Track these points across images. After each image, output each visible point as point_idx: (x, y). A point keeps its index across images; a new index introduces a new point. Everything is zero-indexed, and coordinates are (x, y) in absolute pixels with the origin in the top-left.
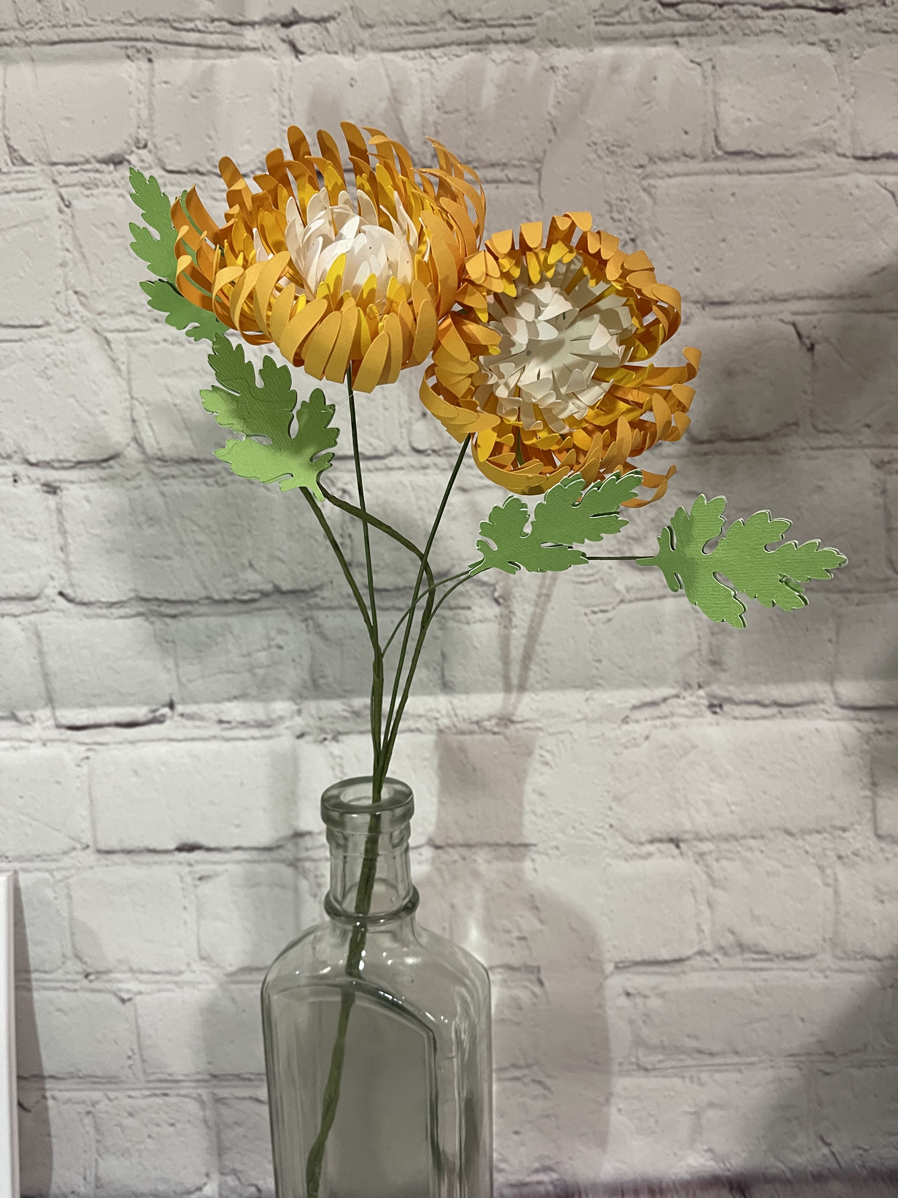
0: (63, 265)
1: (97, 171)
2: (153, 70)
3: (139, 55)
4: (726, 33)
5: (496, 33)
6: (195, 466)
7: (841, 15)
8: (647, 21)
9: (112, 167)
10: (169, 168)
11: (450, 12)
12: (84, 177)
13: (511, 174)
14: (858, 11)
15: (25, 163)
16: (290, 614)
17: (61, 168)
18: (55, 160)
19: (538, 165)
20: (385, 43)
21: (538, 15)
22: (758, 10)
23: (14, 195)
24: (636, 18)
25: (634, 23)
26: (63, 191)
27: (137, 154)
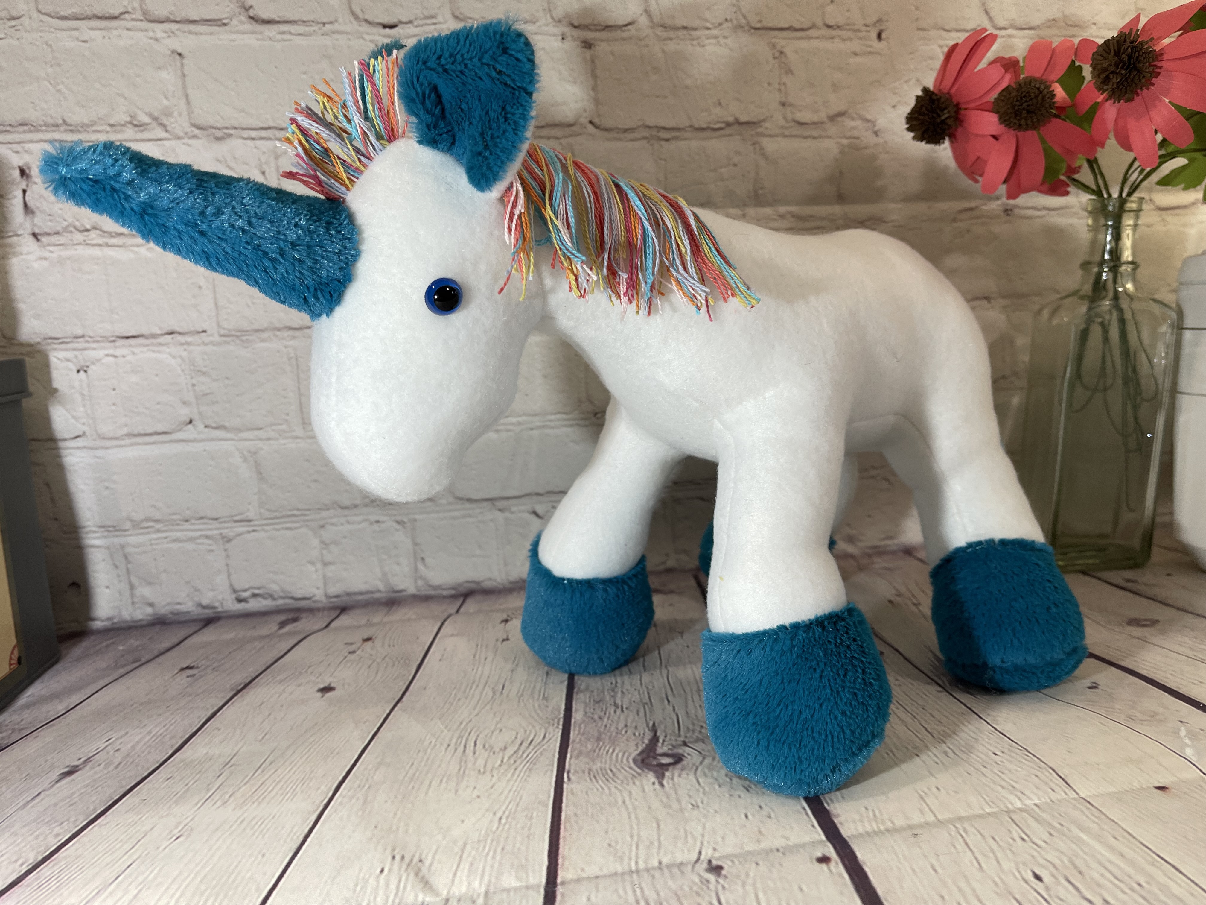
6: (684, 32)
16: (744, 140)
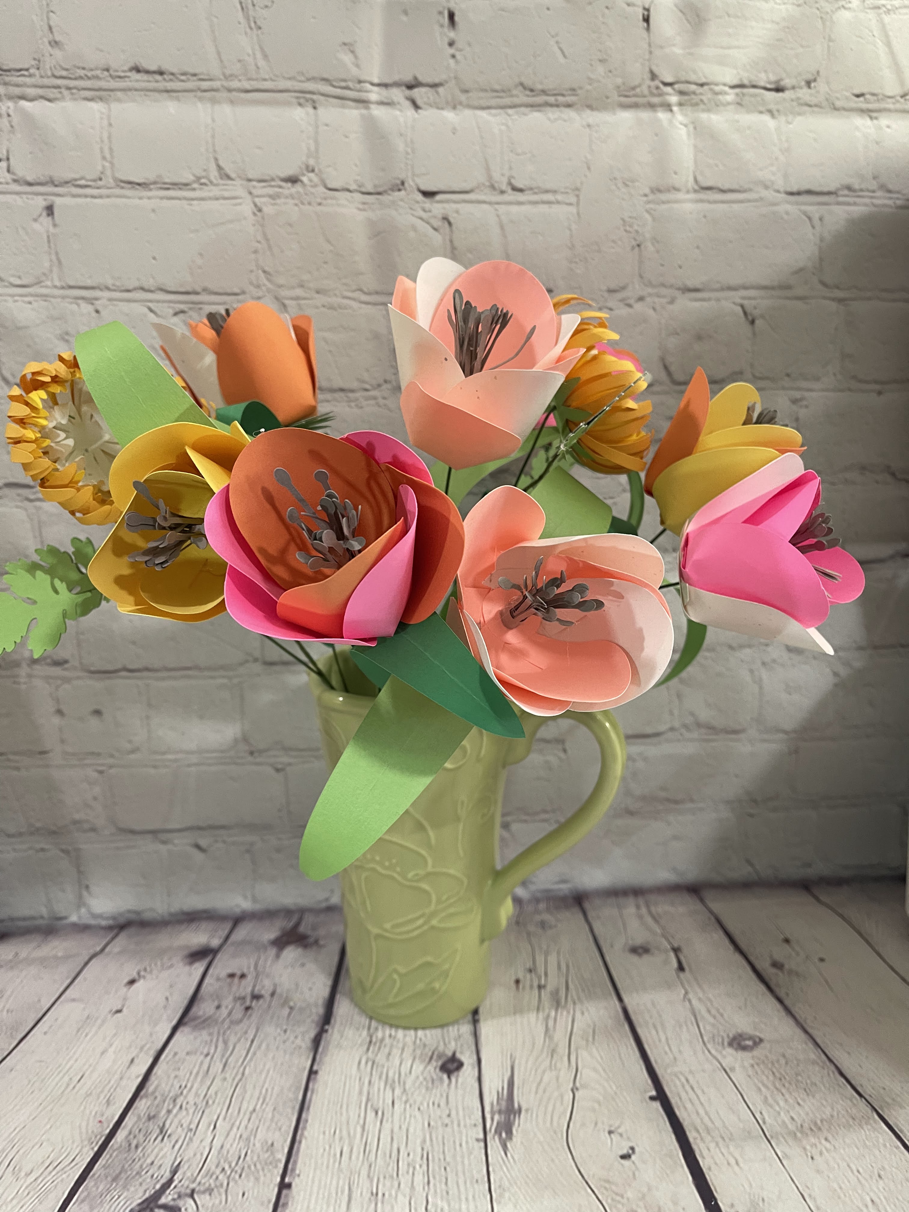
0: (256, 252)
1: (280, 187)
2: (316, 115)
3: (307, 104)
4: (704, 104)
5: (552, 99)
7: (780, 94)
8: (652, 94)
9: (289, 185)
10: (330, 186)
11: (522, 84)
12: (270, 191)
13: (559, 197)
14: (792, 92)
15: (229, 177)
17: (254, 183)
18: (250, 177)
19: (577, 192)
20: (476, 103)
21: (581, 88)
22: (727, 89)
23: (222, 201)
24: (646, 92)
25: (645, 96)
26: (257, 200)
27: (308, 177)
